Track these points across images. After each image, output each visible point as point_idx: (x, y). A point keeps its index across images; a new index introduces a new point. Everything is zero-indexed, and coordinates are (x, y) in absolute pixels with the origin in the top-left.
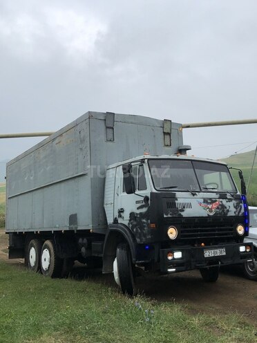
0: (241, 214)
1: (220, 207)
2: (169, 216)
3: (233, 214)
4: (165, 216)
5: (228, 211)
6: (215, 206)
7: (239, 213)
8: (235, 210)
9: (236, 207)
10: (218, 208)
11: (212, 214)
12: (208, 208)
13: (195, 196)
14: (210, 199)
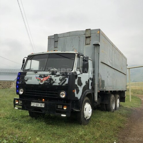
0: (64, 84)
1: (48, 80)
2: (20, 83)
3: (57, 84)
4: (19, 83)
5: (54, 82)
6: (45, 79)
7: (62, 84)
8: (60, 82)
9: (61, 80)
10: (47, 80)
11: (42, 83)
12: (41, 80)
13: (36, 74)
14: (44, 75)
